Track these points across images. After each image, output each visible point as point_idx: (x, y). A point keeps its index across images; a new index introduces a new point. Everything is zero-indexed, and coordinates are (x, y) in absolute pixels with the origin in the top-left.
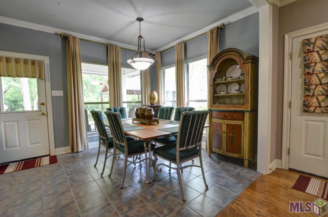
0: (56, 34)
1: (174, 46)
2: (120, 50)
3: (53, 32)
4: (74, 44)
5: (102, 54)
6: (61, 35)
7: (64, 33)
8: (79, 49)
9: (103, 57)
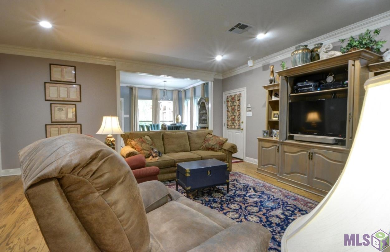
0: (127, 87)
1: (189, 89)
2: (159, 91)
3: (126, 86)
4: (135, 91)
5: (149, 94)
6: (129, 87)
7: (131, 86)
8: (137, 93)
9: (150, 96)
